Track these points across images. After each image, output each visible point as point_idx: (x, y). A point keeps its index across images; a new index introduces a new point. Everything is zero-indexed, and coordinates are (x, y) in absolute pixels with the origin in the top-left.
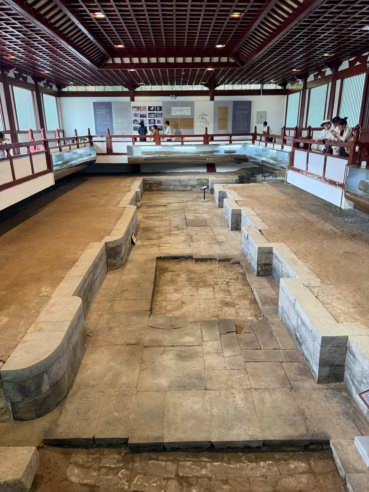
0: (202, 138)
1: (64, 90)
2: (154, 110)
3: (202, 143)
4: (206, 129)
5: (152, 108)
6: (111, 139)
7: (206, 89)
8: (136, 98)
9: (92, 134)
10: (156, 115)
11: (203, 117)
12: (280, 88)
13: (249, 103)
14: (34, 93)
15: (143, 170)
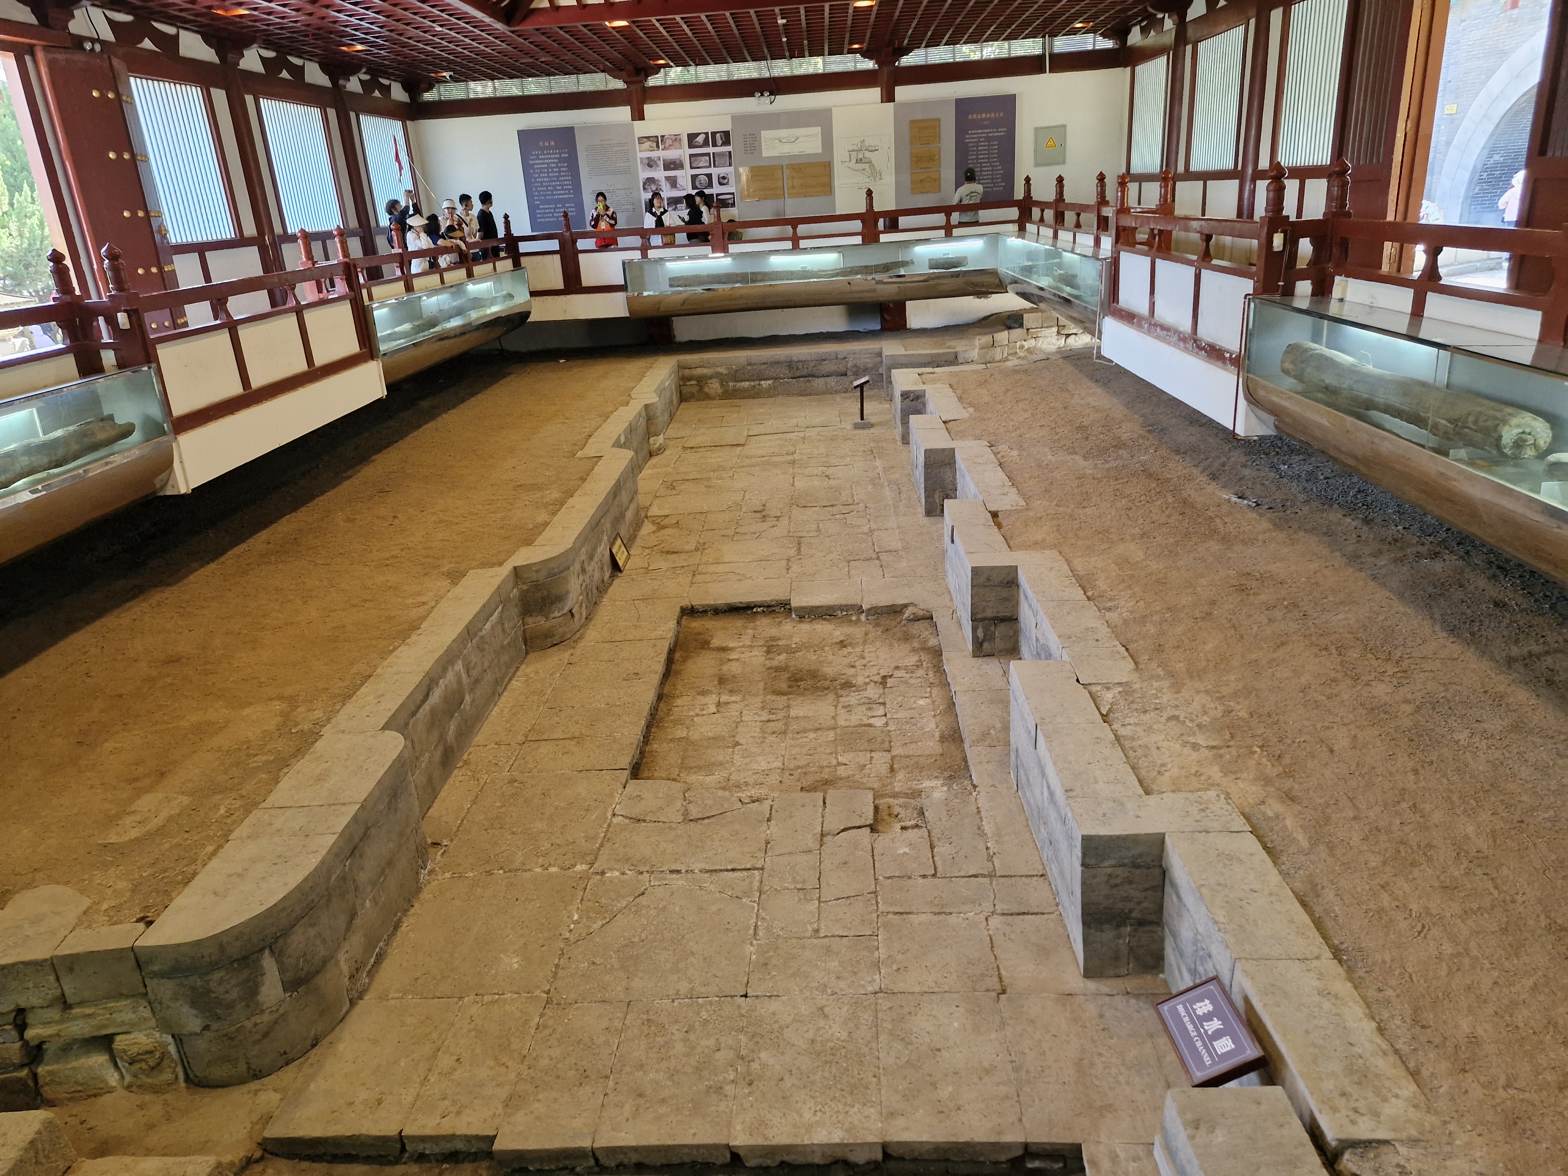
0: (857, 225)
1: (428, 96)
2: (706, 143)
3: (858, 240)
4: (869, 193)
5: (700, 139)
6: (574, 242)
7: (869, 65)
8: (647, 107)
9: (516, 232)
10: (714, 159)
11: (860, 156)
12: (1108, 44)
13: (1008, 103)
14: (332, 113)
15: (682, 334)
